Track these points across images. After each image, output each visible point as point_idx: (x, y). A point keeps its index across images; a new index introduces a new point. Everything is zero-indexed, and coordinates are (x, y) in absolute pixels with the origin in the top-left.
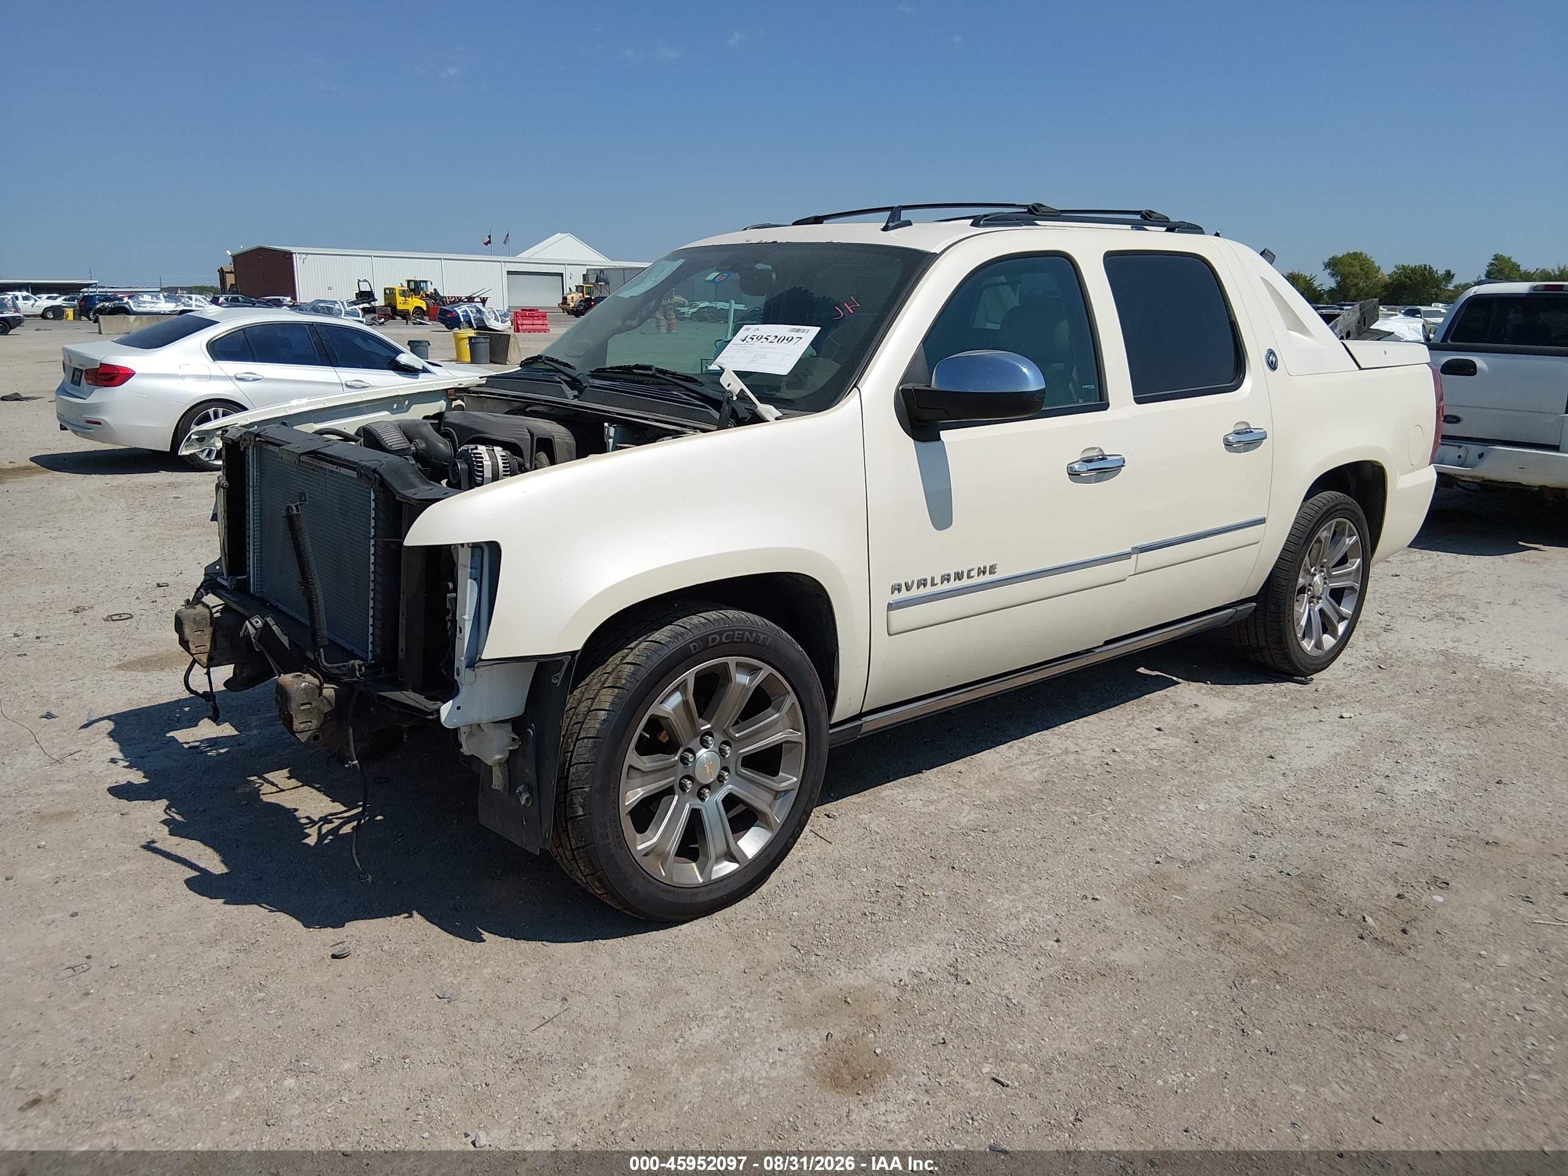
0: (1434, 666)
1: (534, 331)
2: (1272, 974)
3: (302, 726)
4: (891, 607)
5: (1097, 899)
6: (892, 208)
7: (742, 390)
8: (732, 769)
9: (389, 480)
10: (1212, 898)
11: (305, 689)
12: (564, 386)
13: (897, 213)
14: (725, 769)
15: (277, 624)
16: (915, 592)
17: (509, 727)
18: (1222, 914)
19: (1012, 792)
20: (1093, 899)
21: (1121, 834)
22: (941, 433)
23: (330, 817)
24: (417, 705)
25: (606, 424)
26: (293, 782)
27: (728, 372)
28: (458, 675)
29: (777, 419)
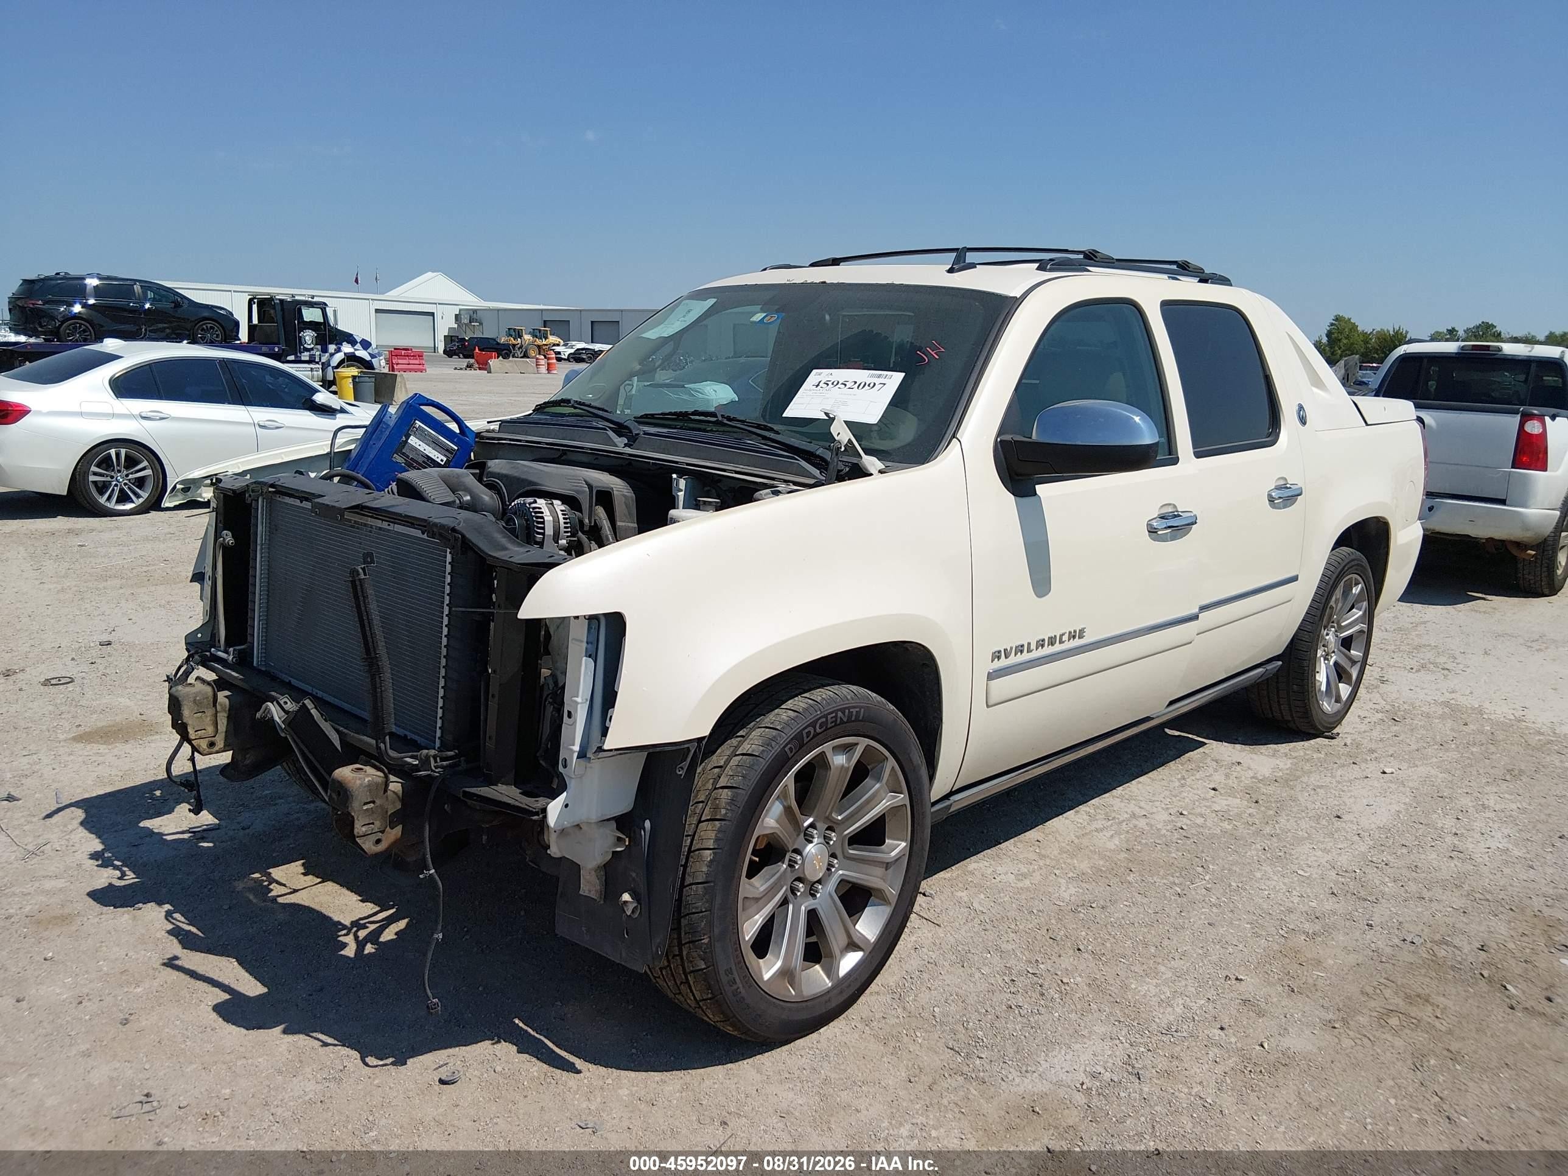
0: (1442, 717)
1: (410, 370)
2: (1445, 1053)
3: (364, 829)
4: (991, 676)
5: (1241, 980)
6: (958, 249)
7: (850, 441)
8: (839, 853)
9: (474, 541)
10: (1351, 972)
11: (370, 785)
12: (611, 433)
13: (962, 254)
14: (833, 856)
15: (316, 708)
16: (1013, 660)
17: (614, 825)
18: (1370, 990)
19: (1101, 863)
20: (1237, 979)
21: (1231, 905)
22: (1037, 487)
23: (362, 922)
24: (517, 804)
25: (674, 476)
26: (311, 879)
27: (839, 421)
28: (565, 766)
29: (881, 472)
